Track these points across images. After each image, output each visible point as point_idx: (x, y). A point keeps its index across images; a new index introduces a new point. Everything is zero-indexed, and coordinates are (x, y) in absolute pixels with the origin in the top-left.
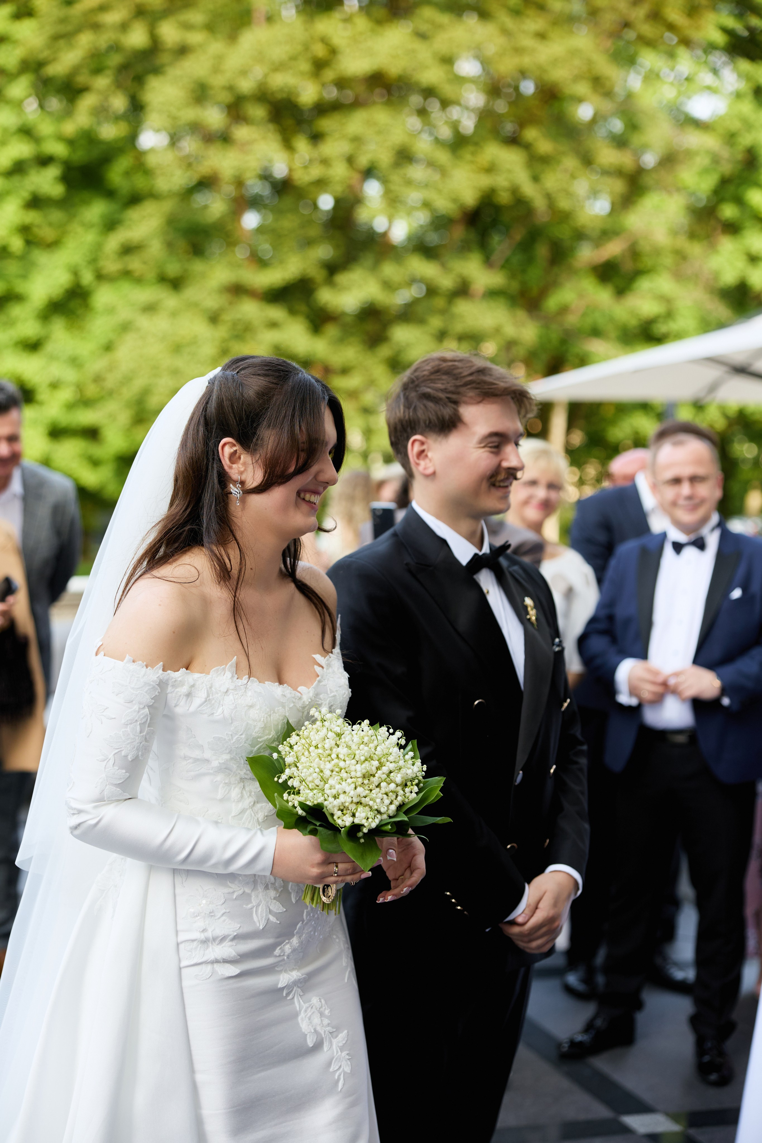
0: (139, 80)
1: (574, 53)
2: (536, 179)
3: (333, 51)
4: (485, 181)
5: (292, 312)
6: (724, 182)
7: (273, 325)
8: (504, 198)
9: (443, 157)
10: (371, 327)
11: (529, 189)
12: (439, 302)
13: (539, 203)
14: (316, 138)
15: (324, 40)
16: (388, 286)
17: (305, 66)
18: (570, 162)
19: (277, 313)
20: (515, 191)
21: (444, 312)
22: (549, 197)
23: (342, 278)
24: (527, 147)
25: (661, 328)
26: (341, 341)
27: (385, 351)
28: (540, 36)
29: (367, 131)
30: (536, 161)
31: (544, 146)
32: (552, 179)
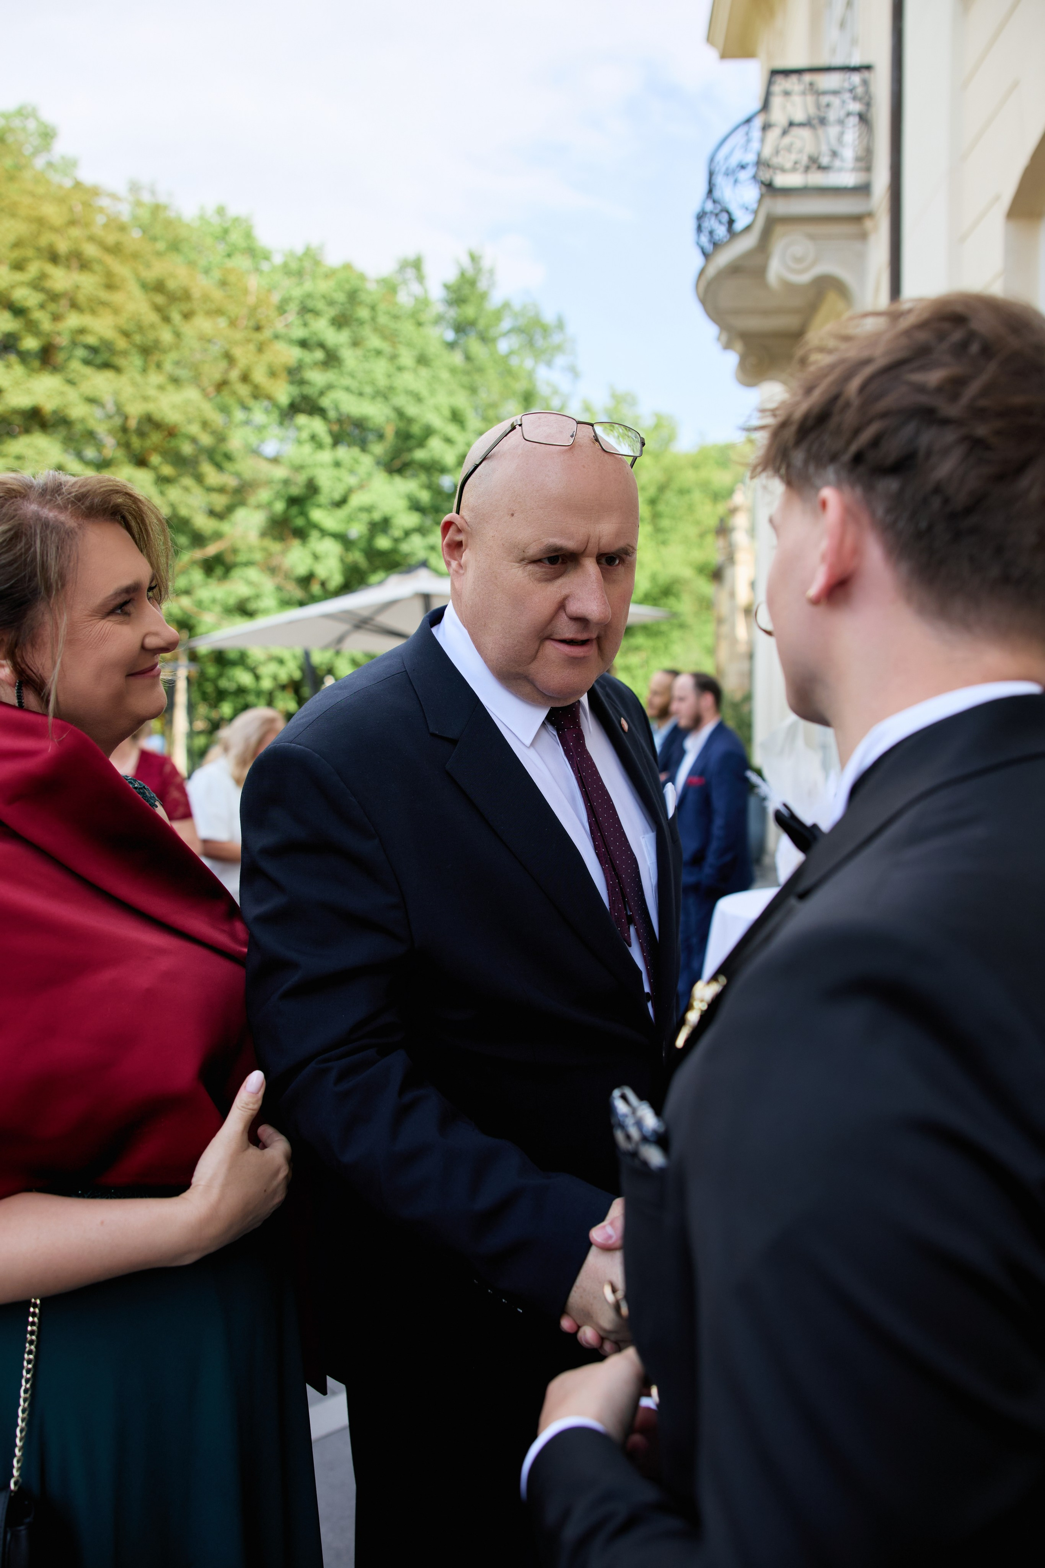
1: (187, 402)
2: (162, 493)
18: (188, 481)
22: (173, 506)
24: (155, 469)
25: (252, 606)
28: (161, 388)
29: (29, 453)
30: (163, 481)
31: (167, 470)
32: (174, 493)
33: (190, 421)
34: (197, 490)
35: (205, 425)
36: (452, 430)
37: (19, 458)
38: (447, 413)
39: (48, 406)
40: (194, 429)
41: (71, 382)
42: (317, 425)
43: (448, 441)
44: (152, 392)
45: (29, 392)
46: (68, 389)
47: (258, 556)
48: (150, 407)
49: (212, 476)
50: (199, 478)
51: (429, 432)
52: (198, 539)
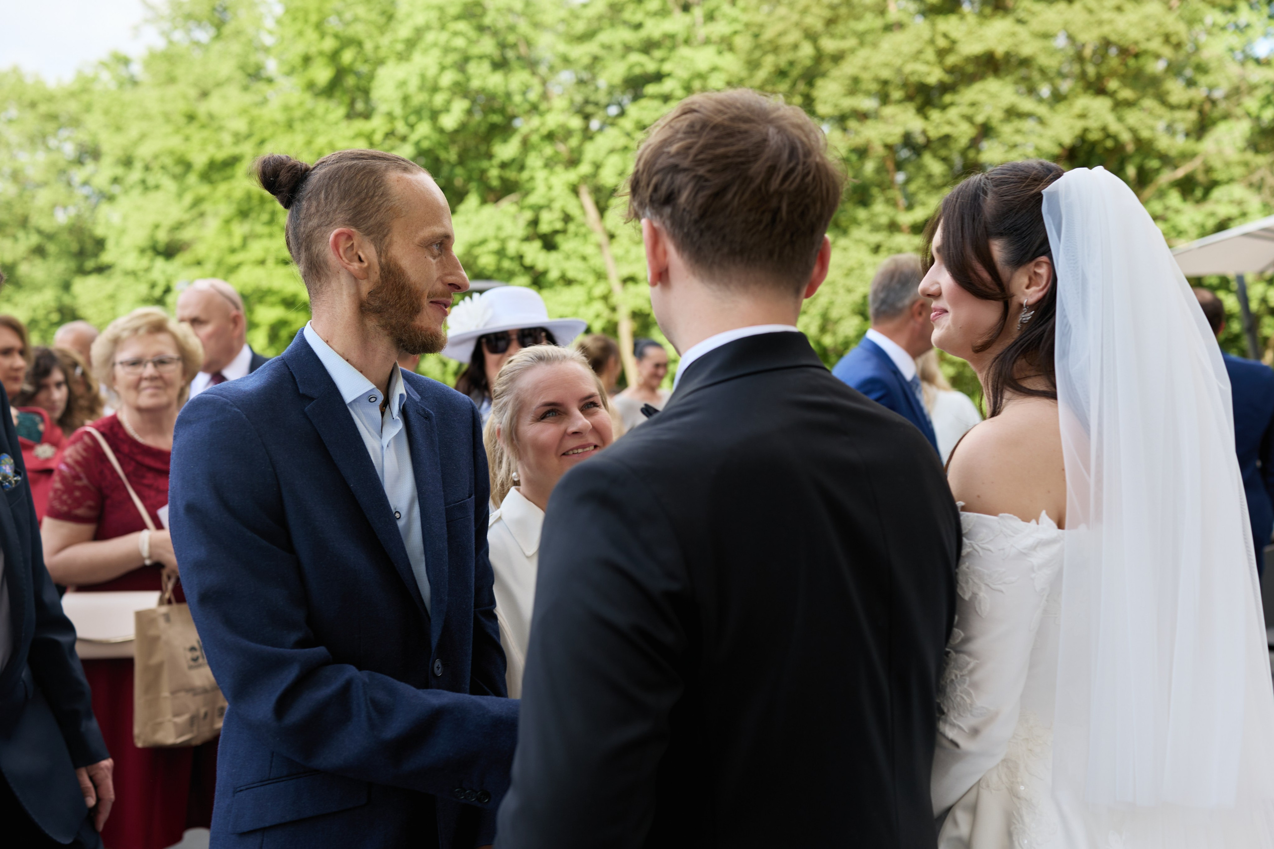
0: (810, 83)
1: (1147, 17)
2: (1120, 119)
3: (954, 42)
4: (1079, 125)
8: (1094, 136)
9: (1042, 110)
11: (1114, 127)
13: (1125, 137)
14: (944, 109)
15: (945, 36)
17: (931, 56)
18: (1149, 103)
20: (1104, 128)
22: (1133, 131)
24: (1111, 95)
29: (982, 98)
30: (1120, 105)
31: (1126, 94)
32: (1133, 117)
33: (1148, 40)
34: (1159, 109)
35: (1167, 39)
37: (973, 104)
39: (1000, 50)
40: (1155, 45)
41: (1020, 21)
45: (981, 38)
46: (1019, 29)
47: (1238, 171)
48: (1106, 30)
49: (1177, 91)
50: (1162, 99)
52: (1167, 160)
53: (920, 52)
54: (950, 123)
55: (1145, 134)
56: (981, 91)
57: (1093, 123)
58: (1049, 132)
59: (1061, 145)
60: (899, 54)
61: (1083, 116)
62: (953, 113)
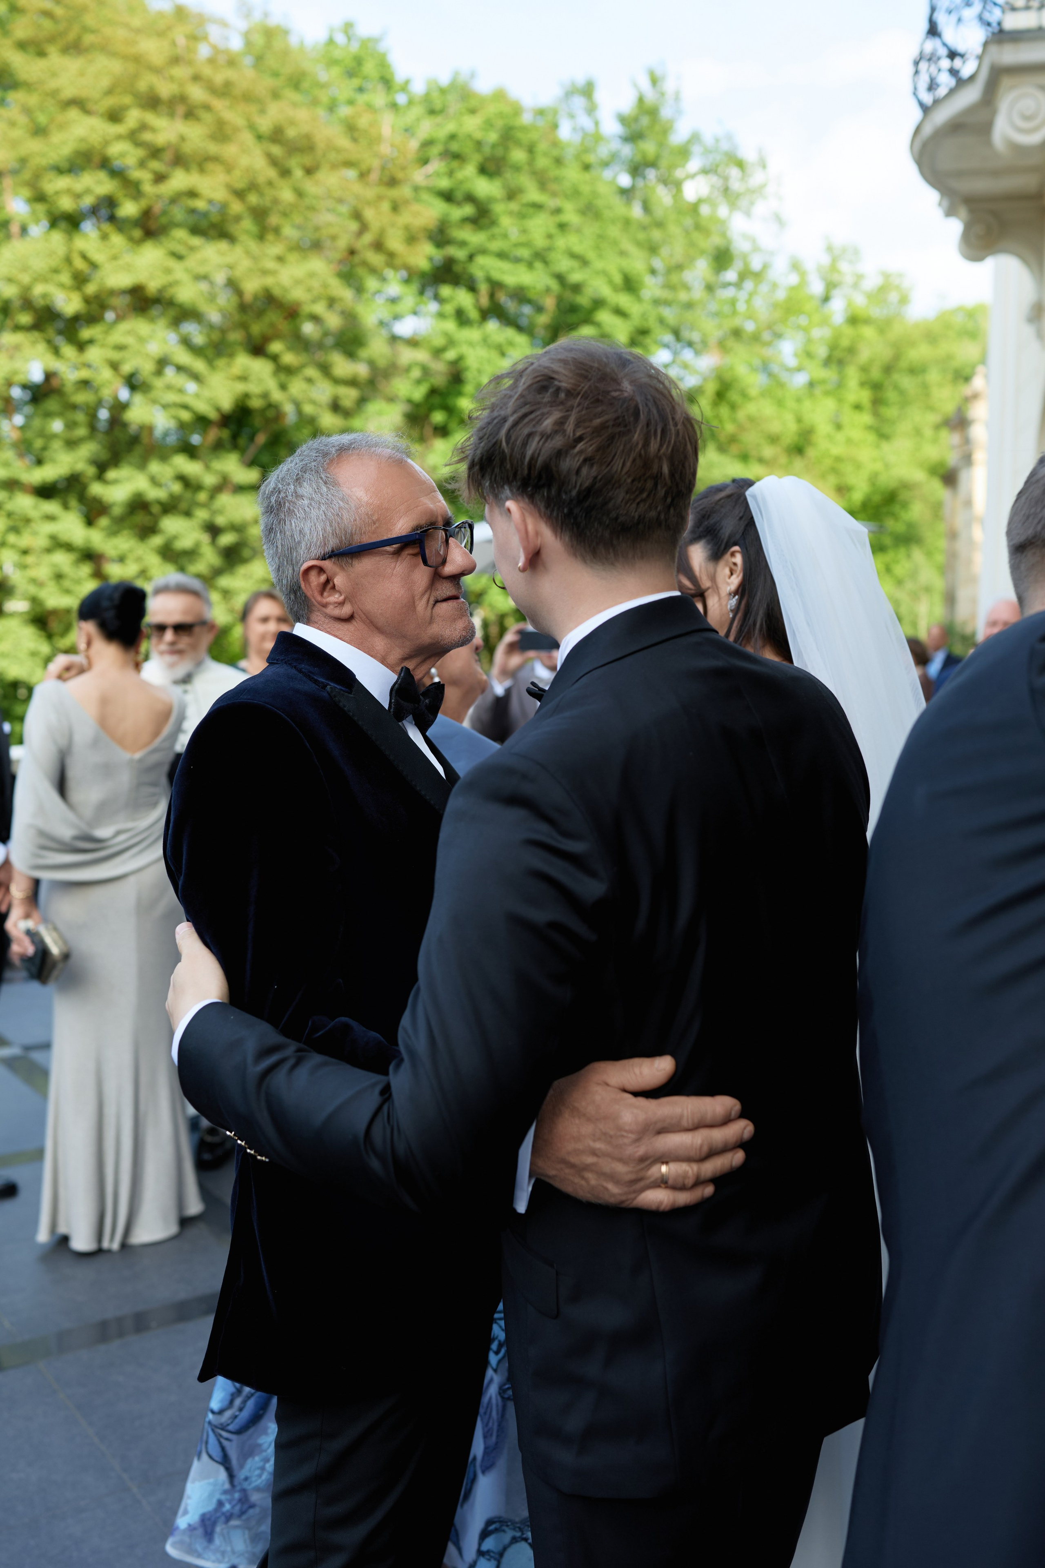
1: (312, 275)
2: (283, 387)
3: (94, 266)
4: (240, 388)
5: (66, 507)
6: (433, 392)
7: (51, 518)
8: (256, 403)
9: (199, 365)
10: (141, 518)
11: (277, 396)
12: (202, 496)
14: (82, 346)
15: (84, 257)
16: (155, 482)
17: (65, 278)
18: (311, 372)
19: (51, 507)
20: (265, 395)
21: (205, 505)
22: (296, 404)
23: (111, 474)
24: (275, 358)
26: (113, 533)
27: (157, 541)
28: (280, 259)
29: (130, 340)
30: (284, 371)
31: (289, 358)
32: (297, 387)
33: (314, 301)
34: (322, 382)
35: (332, 302)
36: (624, 300)
37: (120, 348)
38: (618, 279)
39: (153, 286)
40: (319, 308)
42: (463, 298)
43: (620, 312)
44: (271, 265)
45: (128, 268)
46: (172, 263)
48: (269, 281)
49: (342, 366)
50: (325, 369)
51: (598, 303)
53: (56, 271)
54: (88, 366)
55: (308, 409)
56: (129, 332)
57: (253, 388)
58: (206, 393)
59: (218, 410)
60: (25, 269)
61: (243, 378)
62: (94, 354)
